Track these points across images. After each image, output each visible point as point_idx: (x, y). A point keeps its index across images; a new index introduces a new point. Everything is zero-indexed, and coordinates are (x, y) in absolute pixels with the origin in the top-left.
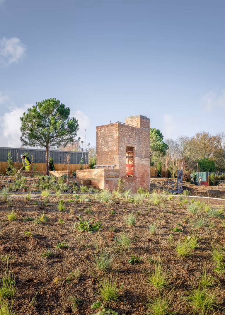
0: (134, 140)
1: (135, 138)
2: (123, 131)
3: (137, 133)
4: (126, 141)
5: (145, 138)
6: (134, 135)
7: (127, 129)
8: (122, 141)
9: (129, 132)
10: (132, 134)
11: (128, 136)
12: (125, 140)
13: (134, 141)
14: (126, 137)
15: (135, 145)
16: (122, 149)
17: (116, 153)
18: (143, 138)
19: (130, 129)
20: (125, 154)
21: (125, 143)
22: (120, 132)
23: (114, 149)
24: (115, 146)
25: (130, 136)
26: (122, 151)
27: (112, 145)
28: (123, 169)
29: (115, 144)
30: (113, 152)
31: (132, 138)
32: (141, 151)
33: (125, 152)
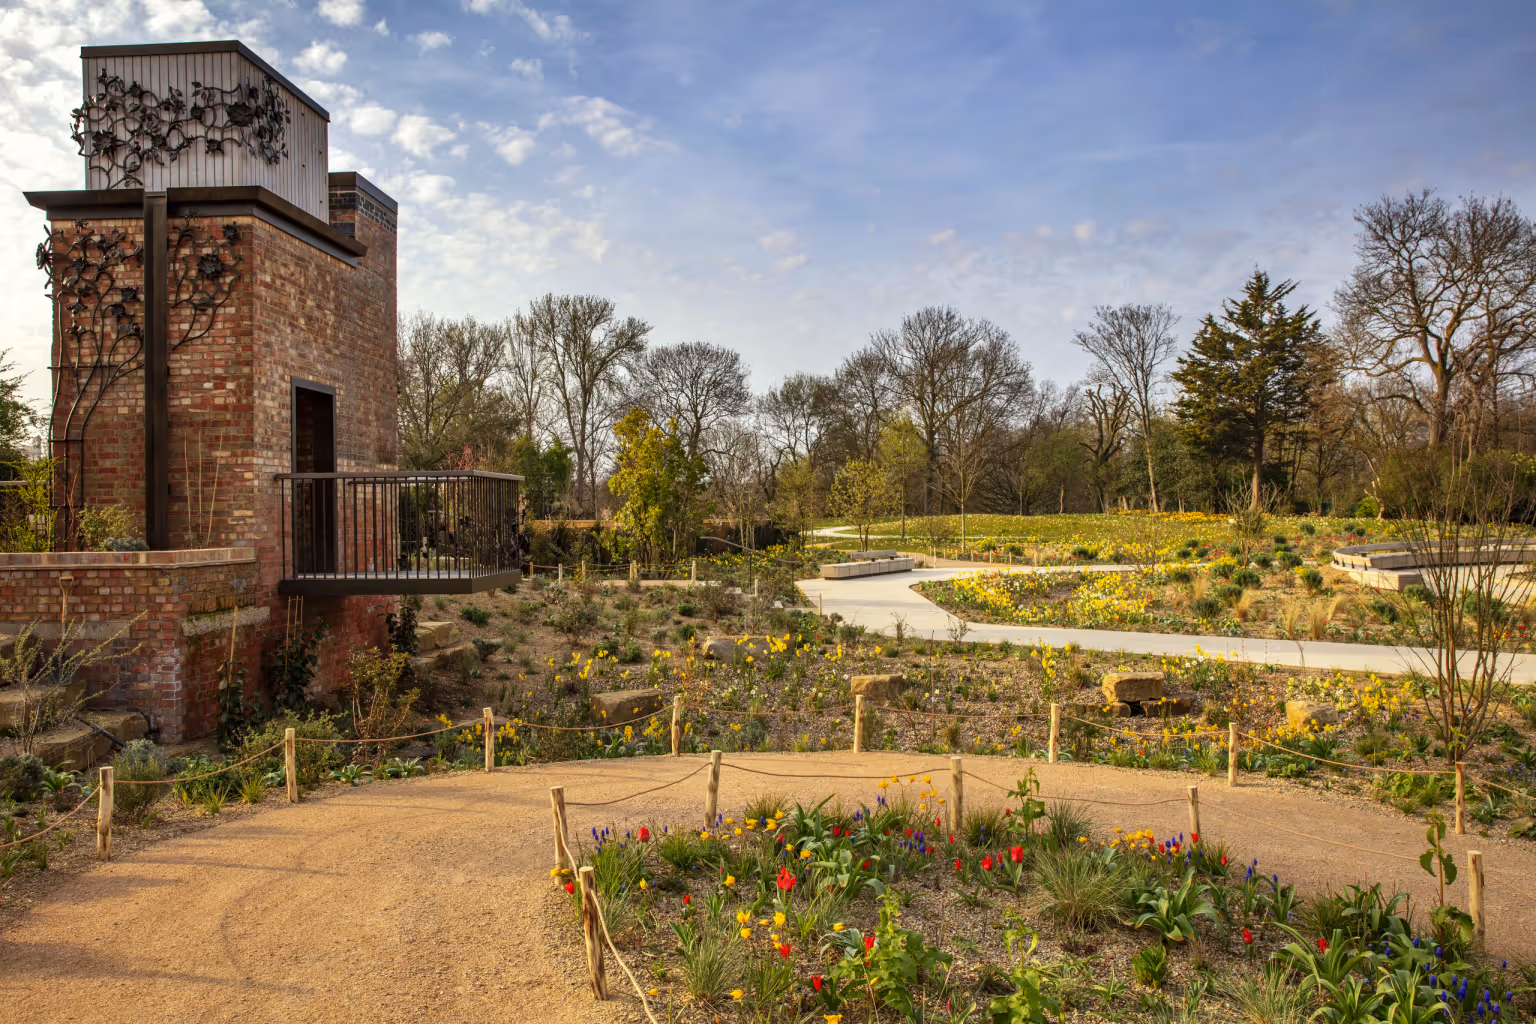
0: (329, 351)
1: (335, 337)
2: (278, 282)
3: (341, 303)
4: (293, 352)
5: (376, 337)
6: (331, 319)
7: (297, 275)
8: (272, 354)
9: (306, 292)
10: (319, 307)
11: (302, 321)
12: (288, 344)
13: (327, 356)
14: (291, 324)
15: (335, 378)
16: (273, 406)
17: (232, 431)
18: (368, 340)
19: (313, 272)
20: (285, 442)
21: (285, 365)
22: (263, 291)
23: (219, 401)
24: (220, 382)
25: (309, 319)
26: (269, 419)
27: (201, 378)
28: (275, 542)
29: (219, 371)
30: (205, 423)
31: (320, 332)
32: (360, 422)
33: (286, 427)
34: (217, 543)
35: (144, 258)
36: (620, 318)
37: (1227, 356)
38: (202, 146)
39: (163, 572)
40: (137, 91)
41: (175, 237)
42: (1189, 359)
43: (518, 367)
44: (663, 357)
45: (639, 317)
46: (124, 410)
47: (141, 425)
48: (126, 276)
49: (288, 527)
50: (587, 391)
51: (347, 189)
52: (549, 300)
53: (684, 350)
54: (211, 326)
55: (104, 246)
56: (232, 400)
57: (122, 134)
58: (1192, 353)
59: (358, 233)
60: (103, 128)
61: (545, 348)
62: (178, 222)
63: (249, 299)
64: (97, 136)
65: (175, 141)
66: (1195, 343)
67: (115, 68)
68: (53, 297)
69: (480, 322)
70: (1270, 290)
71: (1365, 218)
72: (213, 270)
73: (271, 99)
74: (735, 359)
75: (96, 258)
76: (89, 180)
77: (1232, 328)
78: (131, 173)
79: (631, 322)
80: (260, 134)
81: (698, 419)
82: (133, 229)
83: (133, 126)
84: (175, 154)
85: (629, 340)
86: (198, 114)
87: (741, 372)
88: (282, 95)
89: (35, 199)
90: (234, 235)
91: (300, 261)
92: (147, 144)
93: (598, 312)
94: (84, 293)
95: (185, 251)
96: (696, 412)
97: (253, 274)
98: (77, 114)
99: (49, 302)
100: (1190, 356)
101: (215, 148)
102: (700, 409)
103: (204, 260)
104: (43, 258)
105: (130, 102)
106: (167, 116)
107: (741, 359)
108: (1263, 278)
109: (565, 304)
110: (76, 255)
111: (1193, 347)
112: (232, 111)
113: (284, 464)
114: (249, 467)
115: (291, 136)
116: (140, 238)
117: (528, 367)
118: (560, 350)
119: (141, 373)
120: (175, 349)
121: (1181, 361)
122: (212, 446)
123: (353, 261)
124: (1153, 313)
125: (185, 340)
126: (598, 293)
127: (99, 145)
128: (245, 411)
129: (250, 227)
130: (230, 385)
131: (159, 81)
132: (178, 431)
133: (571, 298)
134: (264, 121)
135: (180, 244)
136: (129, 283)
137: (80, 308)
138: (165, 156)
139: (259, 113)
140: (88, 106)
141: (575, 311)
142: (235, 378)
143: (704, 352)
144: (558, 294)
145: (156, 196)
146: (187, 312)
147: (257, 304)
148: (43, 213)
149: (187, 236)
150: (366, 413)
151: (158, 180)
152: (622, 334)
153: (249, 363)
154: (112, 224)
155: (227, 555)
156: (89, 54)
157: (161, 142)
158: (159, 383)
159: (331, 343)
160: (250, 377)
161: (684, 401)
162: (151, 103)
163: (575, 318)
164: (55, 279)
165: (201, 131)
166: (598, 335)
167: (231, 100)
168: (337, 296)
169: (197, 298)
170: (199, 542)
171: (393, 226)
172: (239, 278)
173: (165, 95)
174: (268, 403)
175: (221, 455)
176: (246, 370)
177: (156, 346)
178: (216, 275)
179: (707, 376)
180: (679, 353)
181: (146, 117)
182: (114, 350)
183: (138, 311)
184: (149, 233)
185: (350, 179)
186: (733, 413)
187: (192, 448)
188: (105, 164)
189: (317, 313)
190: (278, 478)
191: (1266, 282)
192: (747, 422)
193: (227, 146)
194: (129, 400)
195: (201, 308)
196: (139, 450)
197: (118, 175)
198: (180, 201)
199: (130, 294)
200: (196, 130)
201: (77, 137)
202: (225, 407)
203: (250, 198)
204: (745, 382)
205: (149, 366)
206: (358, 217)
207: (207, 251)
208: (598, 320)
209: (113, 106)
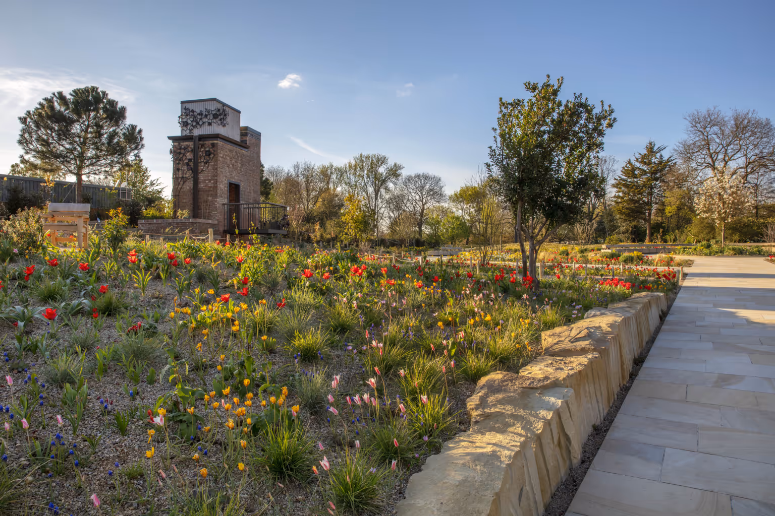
0: (239, 173)
1: (241, 170)
2: (225, 156)
3: (243, 161)
4: (228, 174)
5: (253, 170)
6: (240, 165)
7: (230, 154)
8: (223, 174)
9: (232, 158)
10: (236, 162)
11: (231, 166)
12: (227, 172)
13: (238, 175)
14: (228, 167)
15: (241, 181)
16: (223, 187)
17: (212, 192)
18: (251, 171)
19: (234, 154)
20: (226, 196)
21: (226, 177)
22: (220, 159)
23: (210, 185)
24: (210, 181)
25: (233, 165)
26: (221, 190)
27: (205, 180)
28: (223, 220)
29: (210, 178)
30: (206, 191)
31: (237, 168)
32: (248, 192)
33: (226, 192)
34: (208, 219)
35: (193, 151)
36: (391, 163)
37: (635, 176)
38: (207, 124)
39: (195, 223)
40: (193, 111)
41: (200, 146)
42: (619, 179)
43: (349, 184)
44: (409, 179)
45: (398, 163)
46: (188, 188)
47: (192, 191)
48: (189, 155)
49: (226, 217)
50: (377, 192)
51: (245, 131)
52: (361, 156)
53: (418, 177)
54: (208, 167)
55: (185, 149)
56: (212, 185)
57: (189, 121)
58: (621, 176)
59: (248, 142)
60: (185, 120)
61: (360, 176)
62: (201, 142)
63: (217, 160)
64: (184, 122)
65: (201, 123)
66: (622, 171)
67: (188, 106)
68: (173, 161)
69: (335, 165)
70: (655, 149)
71: (688, 118)
72: (208, 153)
73: (224, 110)
74: (440, 180)
75: (182, 151)
76: (182, 134)
77: (638, 165)
78: (191, 130)
79: (395, 164)
80: (221, 120)
81: (423, 205)
82: (191, 144)
83: (192, 119)
84: (201, 126)
85: (394, 172)
86: (206, 116)
87: (442, 185)
88: (227, 109)
89: (170, 138)
90: (213, 145)
91: (231, 151)
92: (194, 124)
93: (382, 160)
94: (180, 160)
95: (203, 149)
96: (422, 202)
97: (217, 154)
98: (179, 117)
99: (172, 162)
100: (619, 177)
101: (210, 124)
102: (424, 201)
103: (206, 151)
104: (171, 152)
105: (191, 114)
106: (199, 117)
107: (442, 179)
108: (653, 144)
109: (368, 158)
110: (178, 151)
111: (621, 173)
112: (214, 115)
113: (226, 201)
114: (216, 201)
115: (229, 119)
116: (192, 147)
117: (353, 183)
118: (365, 176)
119: (192, 179)
120: (200, 173)
121: (615, 179)
122: (208, 196)
123: (246, 150)
124: (608, 159)
125: (202, 171)
126: (382, 153)
127: (184, 124)
128: (215, 187)
129: (217, 143)
130: (212, 182)
131: (198, 108)
132: (200, 193)
133: (370, 156)
134: (222, 117)
135: (201, 147)
136: (190, 157)
137: (179, 164)
138: (198, 126)
139: (220, 115)
140: (182, 115)
141: (372, 160)
142: (213, 180)
143: (426, 177)
144: (365, 153)
145: (196, 137)
146: (203, 164)
147: (219, 162)
148: (171, 141)
149: (203, 146)
150: (250, 190)
151: (197, 132)
152: (392, 169)
153: (216, 176)
154: (186, 143)
155: (210, 222)
156: (182, 103)
157: (198, 123)
158: (196, 182)
159: (239, 171)
160: (217, 180)
161: (417, 197)
162: (195, 114)
163: (372, 164)
164: (174, 157)
165: (207, 120)
166: (382, 170)
167: (214, 112)
168: (241, 159)
169: (205, 161)
170: (204, 219)
171: (260, 139)
172: (214, 156)
173: (199, 112)
174: (221, 186)
175: (210, 198)
176: (216, 178)
177: (195, 172)
178: (210, 155)
179: (427, 187)
180: (415, 177)
181: (195, 117)
182: (186, 174)
183: (192, 164)
184: (194, 145)
185: (246, 128)
186: (438, 202)
187: (203, 197)
188: (185, 128)
189: (235, 164)
190: (224, 204)
191: (654, 145)
192: (445, 205)
193: (213, 124)
194: (189, 185)
195: (206, 163)
196: (191, 197)
197: (188, 131)
198: (202, 138)
199: (190, 160)
200: (205, 120)
201: (179, 123)
202: (211, 187)
203: (217, 136)
204: (443, 189)
205: (194, 177)
206: (248, 138)
207: (207, 149)
208: (382, 163)
209: (187, 115)
